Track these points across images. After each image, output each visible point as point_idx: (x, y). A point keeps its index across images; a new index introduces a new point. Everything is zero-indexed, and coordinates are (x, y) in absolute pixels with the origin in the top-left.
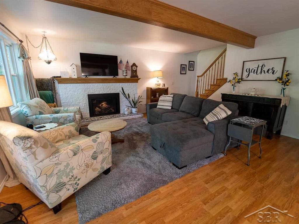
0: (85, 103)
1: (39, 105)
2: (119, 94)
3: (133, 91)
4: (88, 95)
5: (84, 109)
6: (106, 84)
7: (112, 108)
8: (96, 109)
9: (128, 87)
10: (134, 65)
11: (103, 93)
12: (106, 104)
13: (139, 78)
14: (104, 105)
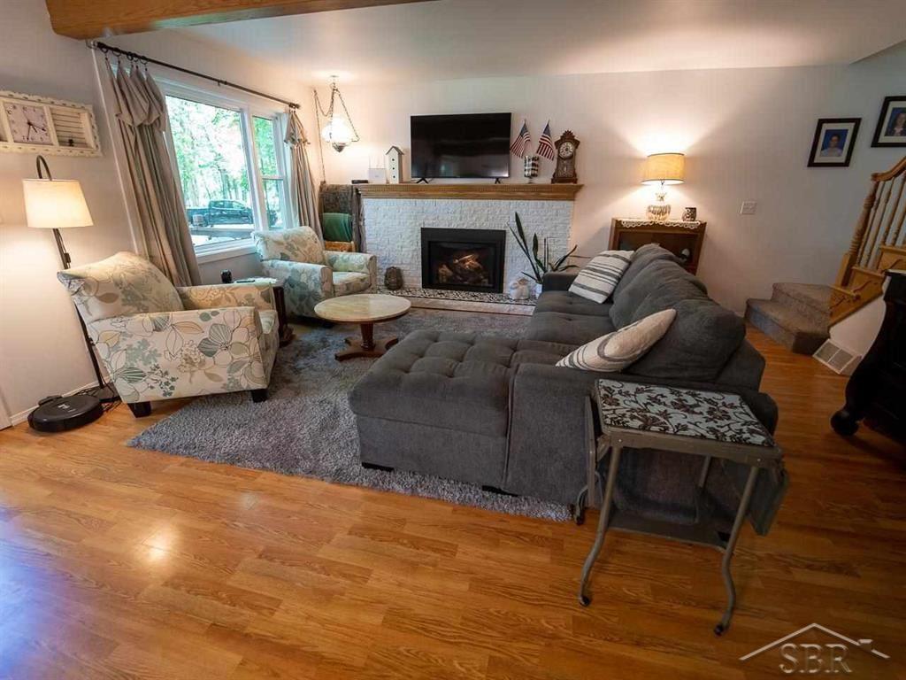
0: (414, 251)
1: (290, 240)
2: (504, 233)
3: (556, 226)
4: (423, 230)
5: (410, 264)
6: (470, 202)
7: (484, 275)
8: (440, 271)
9: (538, 216)
10: (568, 137)
11: (459, 228)
12: (477, 260)
13: (579, 183)
14: (470, 261)
